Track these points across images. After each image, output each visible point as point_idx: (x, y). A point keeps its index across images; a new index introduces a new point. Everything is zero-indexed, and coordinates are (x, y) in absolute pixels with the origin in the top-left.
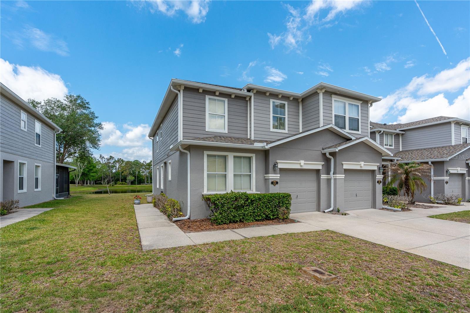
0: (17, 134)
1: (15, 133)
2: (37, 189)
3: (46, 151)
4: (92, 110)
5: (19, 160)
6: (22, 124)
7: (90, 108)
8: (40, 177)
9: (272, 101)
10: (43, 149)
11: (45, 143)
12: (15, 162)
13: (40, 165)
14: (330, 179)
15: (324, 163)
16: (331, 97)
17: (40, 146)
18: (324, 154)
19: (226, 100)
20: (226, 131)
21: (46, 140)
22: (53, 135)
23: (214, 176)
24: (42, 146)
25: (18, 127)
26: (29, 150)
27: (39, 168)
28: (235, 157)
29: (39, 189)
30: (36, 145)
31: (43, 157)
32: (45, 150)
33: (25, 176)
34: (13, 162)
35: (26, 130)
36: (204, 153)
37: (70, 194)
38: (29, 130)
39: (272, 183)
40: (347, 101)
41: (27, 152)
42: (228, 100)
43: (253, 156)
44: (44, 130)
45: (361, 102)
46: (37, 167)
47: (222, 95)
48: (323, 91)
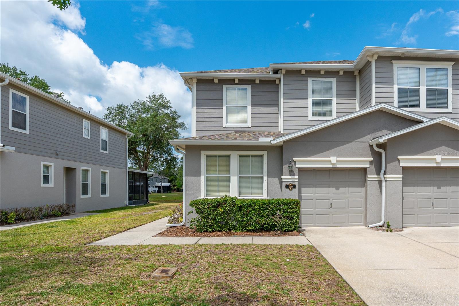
0: (79, 142)
1: (77, 141)
2: (105, 195)
3: (116, 156)
4: (173, 109)
5: (81, 167)
6: (85, 132)
7: (171, 107)
8: (107, 182)
9: (310, 80)
10: (110, 155)
11: (114, 149)
12: (77, 169)
13: (108, 171)
14: (381, 181)
15: (372, 159)
16: (392, 63)
17: (107, 152)
18: (371, 147)
19: (249, 87)
20: (249, 125)
21: (115, 146)
22: (124, 140)
23: (214, 179)
24: (110, 152)
25: (79, 135)
26: (94, 157)
27: (106, 174)
28: (240, 156)
29: (107, 195)
30: (101, 151)
31: (110, 163)
32: (114, 156)
33: (89, 181)
34: (75, 169)
35: (89, 138)
36: (201, 153)
37: (149, 202)
38: (93, 137)
39: (287, 187)
40: (423, 66)
41: (91, 159)
42: (251, 87)
43: (265, 153)
44: (112, 135)
45: (453, 63)
46: (104, 174)
47: (243, 82)
48: (376, 57)
